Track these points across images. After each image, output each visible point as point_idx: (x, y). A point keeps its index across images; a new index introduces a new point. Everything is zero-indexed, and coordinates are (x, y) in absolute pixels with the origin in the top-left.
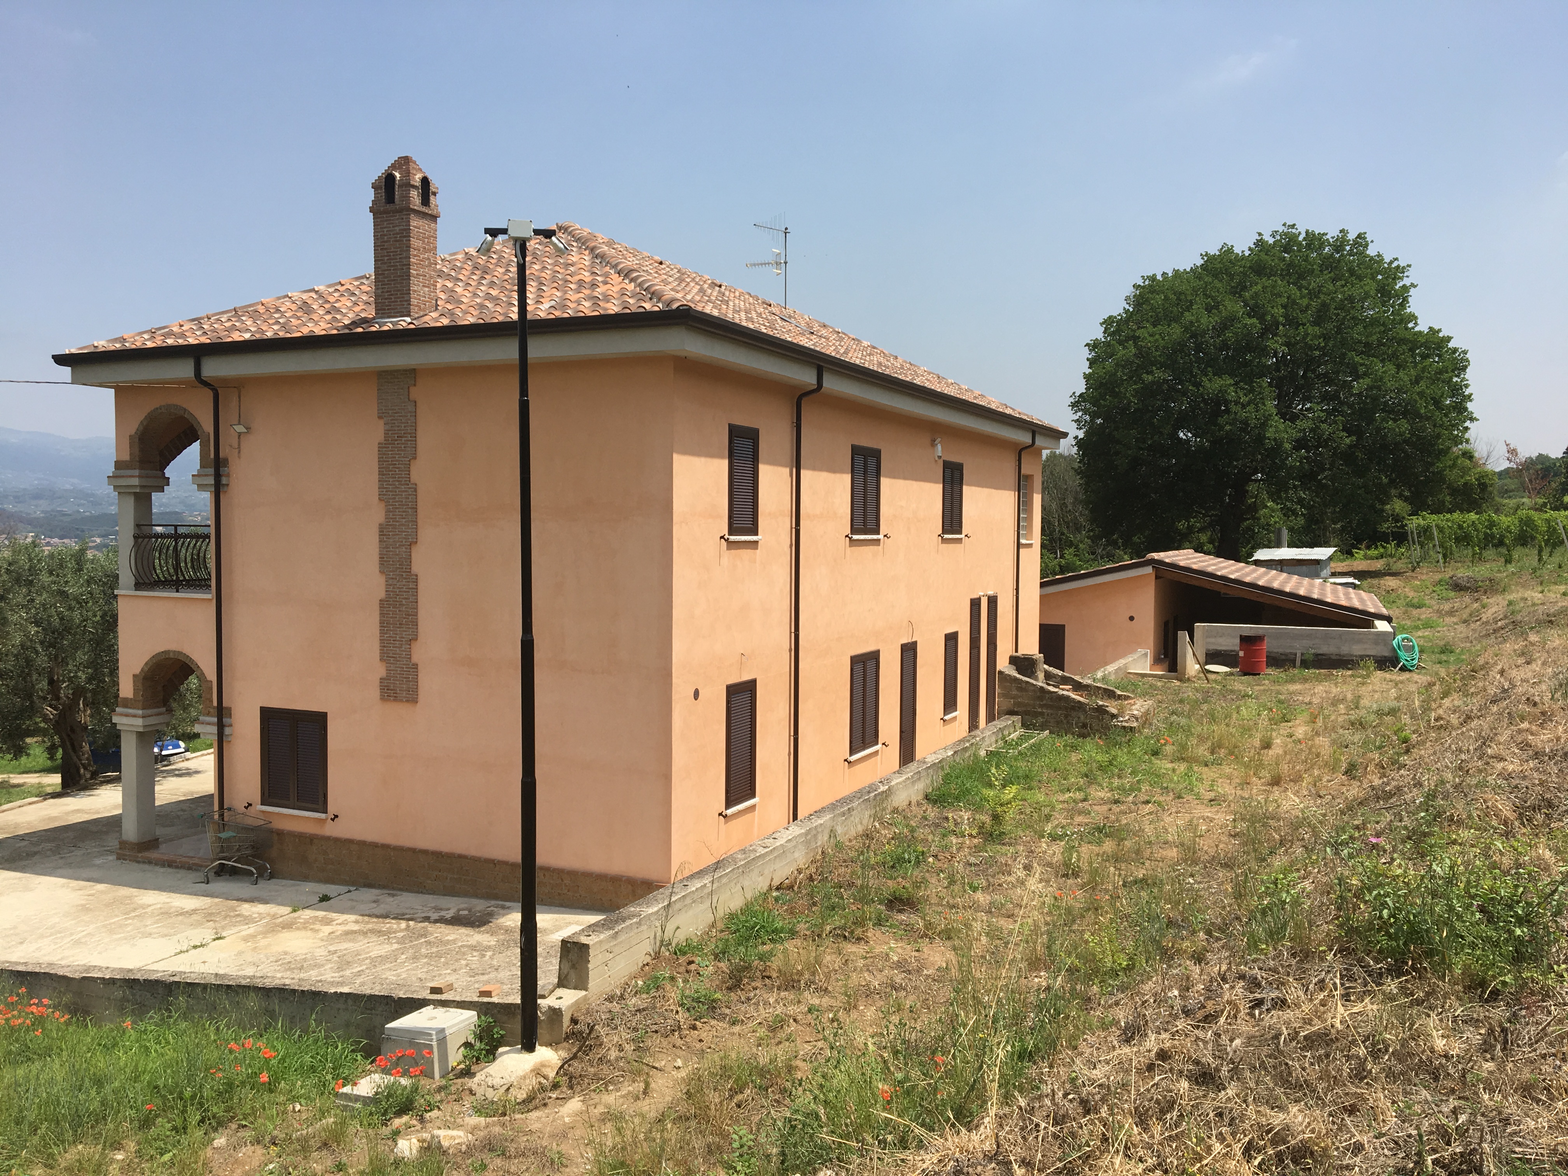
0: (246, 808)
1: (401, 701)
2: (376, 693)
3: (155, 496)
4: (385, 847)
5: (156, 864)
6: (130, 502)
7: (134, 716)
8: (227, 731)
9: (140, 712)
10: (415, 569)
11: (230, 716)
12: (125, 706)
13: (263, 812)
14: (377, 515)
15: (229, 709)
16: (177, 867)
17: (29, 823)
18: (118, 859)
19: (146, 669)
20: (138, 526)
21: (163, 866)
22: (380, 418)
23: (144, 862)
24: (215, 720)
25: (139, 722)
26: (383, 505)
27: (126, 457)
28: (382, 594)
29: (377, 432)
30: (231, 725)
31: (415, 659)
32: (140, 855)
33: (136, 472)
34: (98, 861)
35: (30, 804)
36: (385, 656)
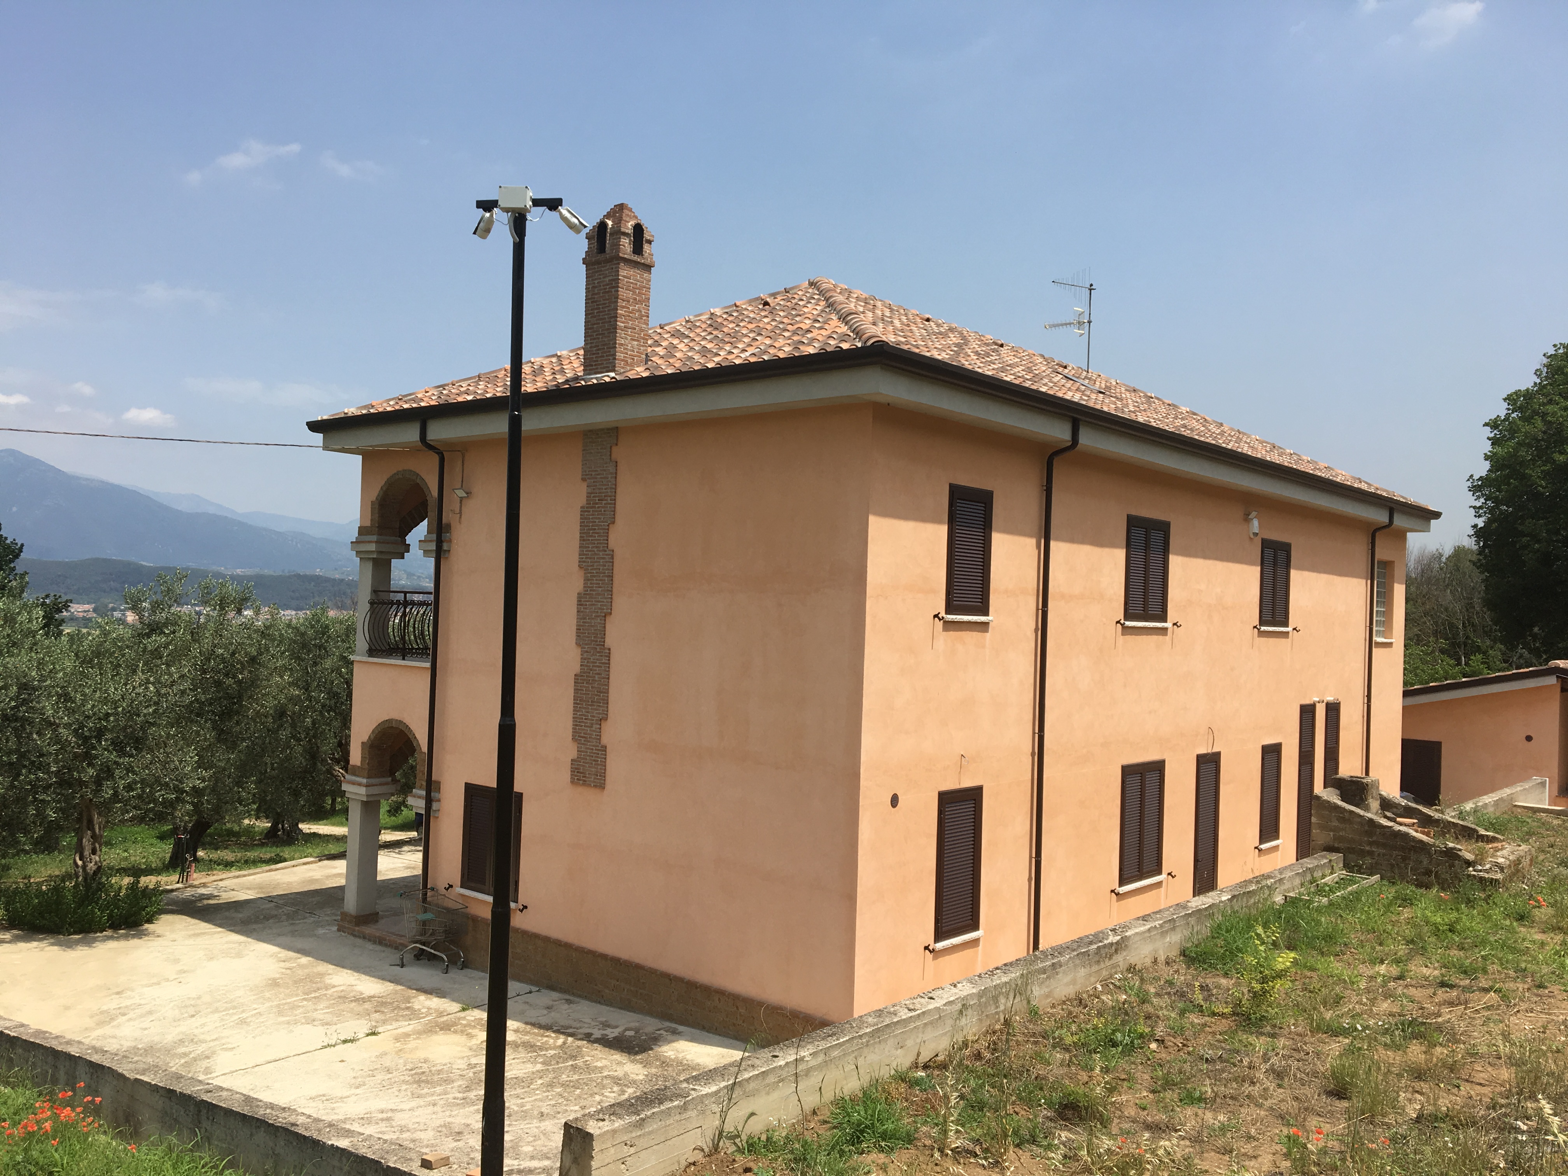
0: (447, 889)
1: (589, 785)
2: (566, 775)
3: (394, 562)
4: (568, 946)
5: (370, 940)
6: (369, 566)
7: (360, 784)
8: (435, 806)
9: (364, 781)
10: (609, 641)
11: (438, 790)
12: (354, 774)
13: (463, 896)
14: (577, 583)
15: (438, 783)
16: (386, 945)
17: (289, 883)
18: (339, 930)
19: (372, 737)
20: (375, 592)
21: (375, 942)
22: (584, 480)
23: (359, 937)
24: (424, 793)
25: (362, 791)
26: (582, 573)
27: (368, 523)
28: (577, 669)
29: (579, 494)
30: (439, 801)
31: (605, 740)
32: (357, 928)
33: (374, 538)
34: (321, 931)
35: (304, 864)
36: (577, 736)
